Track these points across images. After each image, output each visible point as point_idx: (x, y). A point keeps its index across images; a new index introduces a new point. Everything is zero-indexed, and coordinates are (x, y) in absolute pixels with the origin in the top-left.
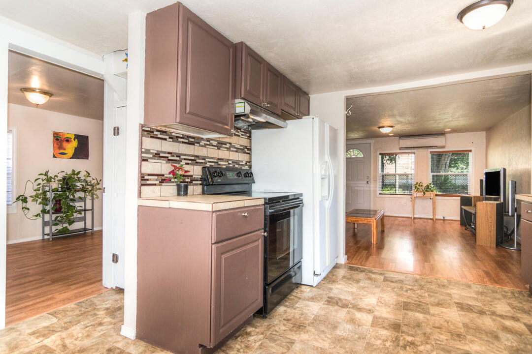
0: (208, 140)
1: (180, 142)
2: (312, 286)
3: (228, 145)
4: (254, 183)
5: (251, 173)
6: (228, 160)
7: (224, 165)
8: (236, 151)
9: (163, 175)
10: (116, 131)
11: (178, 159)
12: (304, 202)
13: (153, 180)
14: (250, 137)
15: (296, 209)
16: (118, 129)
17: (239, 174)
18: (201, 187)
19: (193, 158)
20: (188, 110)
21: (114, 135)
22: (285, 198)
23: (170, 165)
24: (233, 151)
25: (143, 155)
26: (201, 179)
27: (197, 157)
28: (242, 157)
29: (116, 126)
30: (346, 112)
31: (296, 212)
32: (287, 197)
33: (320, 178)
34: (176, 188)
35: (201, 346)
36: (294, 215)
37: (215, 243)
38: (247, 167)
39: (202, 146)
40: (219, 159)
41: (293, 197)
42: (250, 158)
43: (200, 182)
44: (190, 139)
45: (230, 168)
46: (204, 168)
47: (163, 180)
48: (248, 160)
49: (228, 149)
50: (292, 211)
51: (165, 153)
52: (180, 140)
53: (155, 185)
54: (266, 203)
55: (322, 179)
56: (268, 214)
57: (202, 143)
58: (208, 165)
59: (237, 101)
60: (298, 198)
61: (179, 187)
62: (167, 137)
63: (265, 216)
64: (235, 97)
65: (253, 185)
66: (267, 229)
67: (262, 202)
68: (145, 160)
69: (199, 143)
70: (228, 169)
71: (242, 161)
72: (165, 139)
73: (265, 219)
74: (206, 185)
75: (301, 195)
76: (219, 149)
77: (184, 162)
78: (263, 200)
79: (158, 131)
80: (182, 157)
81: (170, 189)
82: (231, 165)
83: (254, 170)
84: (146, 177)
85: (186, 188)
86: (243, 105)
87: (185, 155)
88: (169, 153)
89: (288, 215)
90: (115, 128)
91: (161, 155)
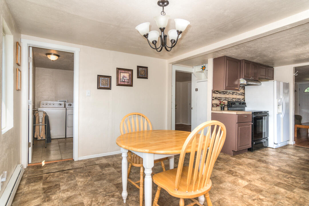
0: (229, 92)
1: (221, 94)
2: (273, 148)
3: (236, 93)
4: (246, 107)
5: (245, 103)
6: (236, 98)
7: (234, 100)
8: (239, 95)
9: (217, 104)
10: (197, 90)
11: (221, 99)
12: (269, 114)
13: (215, 105)
14: (244, 89)
15: (265, 117)
16: (197, 89)
17: (240, 104)
18: (227, 108)
19: (225, 98)
20: (227, 86)
21: (196, 91)
22: (261, 112)
23: (219, 101)
24: (238, 95)
25: (213, 98)
26: (227, 105)
27: (226, 98)
28: (241, 97)
29: (197, 88)
30: (295, 74)
31: (265, 118)
32: (262, 112)
33: (277, 105)
34: (220, 108)
35: (233, 151)
36: (265, 119)
37: (237, 123)
38: (243, 101)
39: (227, 94)
40: (233, 98)
41: (264, 112)
42: (244, 97)
43: (227, 106)
44: (224, 93)
45: (237, 101)
46: (228, 102)
47: (217, 106)
48: (244, 98)
49: (236, 94)
50: (264, 117)
51: (217, 97)
52: (221, 93)
53: (215, 107)
54: (252, 114)
55: (278, 105)
56: (253, 117)
57: (227, 93)
58: (229, 101)
59: (241, 79)
60: (266, 113)
61: (221, 108)
62: (218, 93)
63: (252, 118)
64: (240, 78)
65: (246, 108)
66: (253, 122)
67: (251, 113)
68: (213, 100)
69: (226, 93)
70: (236, 102)
71: (241, 98)
72: (217, 93)
73: (252, 119)
74: (229, 107)
75: (268, 112)
76: (233, 95)
77: (222, 100)
78: (251, 112)
79: (216, 91)
80: (222, 98)
81: (219, 108)
82: (237, 100)
83: (246, 101)
84: (213, 105)
85: (224, 108)
86: (243, 80)
87: (230, 98)
88: (219, 97)
89: (262, 118)
90: (196, 89)
91: (217, 98)
